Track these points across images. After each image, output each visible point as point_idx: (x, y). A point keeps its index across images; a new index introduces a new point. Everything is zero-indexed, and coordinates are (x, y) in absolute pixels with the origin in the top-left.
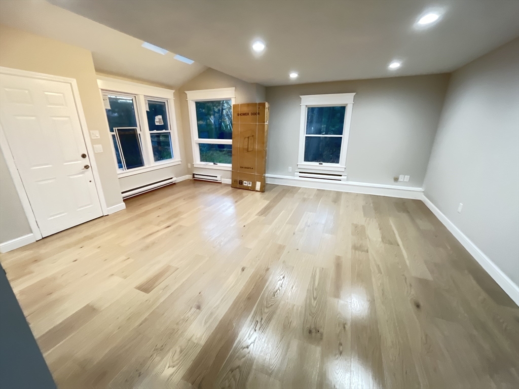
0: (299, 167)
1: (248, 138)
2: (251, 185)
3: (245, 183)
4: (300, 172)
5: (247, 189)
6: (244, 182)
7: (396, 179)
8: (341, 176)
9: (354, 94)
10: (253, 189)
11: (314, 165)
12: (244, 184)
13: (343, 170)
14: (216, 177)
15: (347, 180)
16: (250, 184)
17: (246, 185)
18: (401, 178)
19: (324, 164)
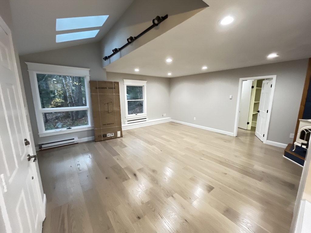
0: (126, 118)
1: (108, 104)
3: (109, 135)
4: (128, 121)
5: (111, 138)
7: (163, 116)
8: (146, 118)
9: (146, 81)
11: (133, 116)
13: (146, 116)
14: (74, 139)
15: (149, 120)
16: (112, 134)
17: (110, 136)
18: (165, 115)
19: (138, 114)
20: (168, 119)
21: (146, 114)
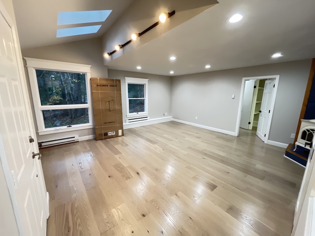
0: (127, 117)
1: (109, 102)
2: (115, 134)
4: (129, 120)
5: (112, 137)
6: (109, 133)
7: (164, 115)
8: (147, 117)
9: (148, 79)
10: (117, 136)
11: (135, 115)
12: (109, 135)
13: (147, 114)
14: (74, 137)
15: (150, 119)
17: (111, 135)
18: (166, 114)
19: (139, 113)
20: (169, 118)
21: (148, 113)
